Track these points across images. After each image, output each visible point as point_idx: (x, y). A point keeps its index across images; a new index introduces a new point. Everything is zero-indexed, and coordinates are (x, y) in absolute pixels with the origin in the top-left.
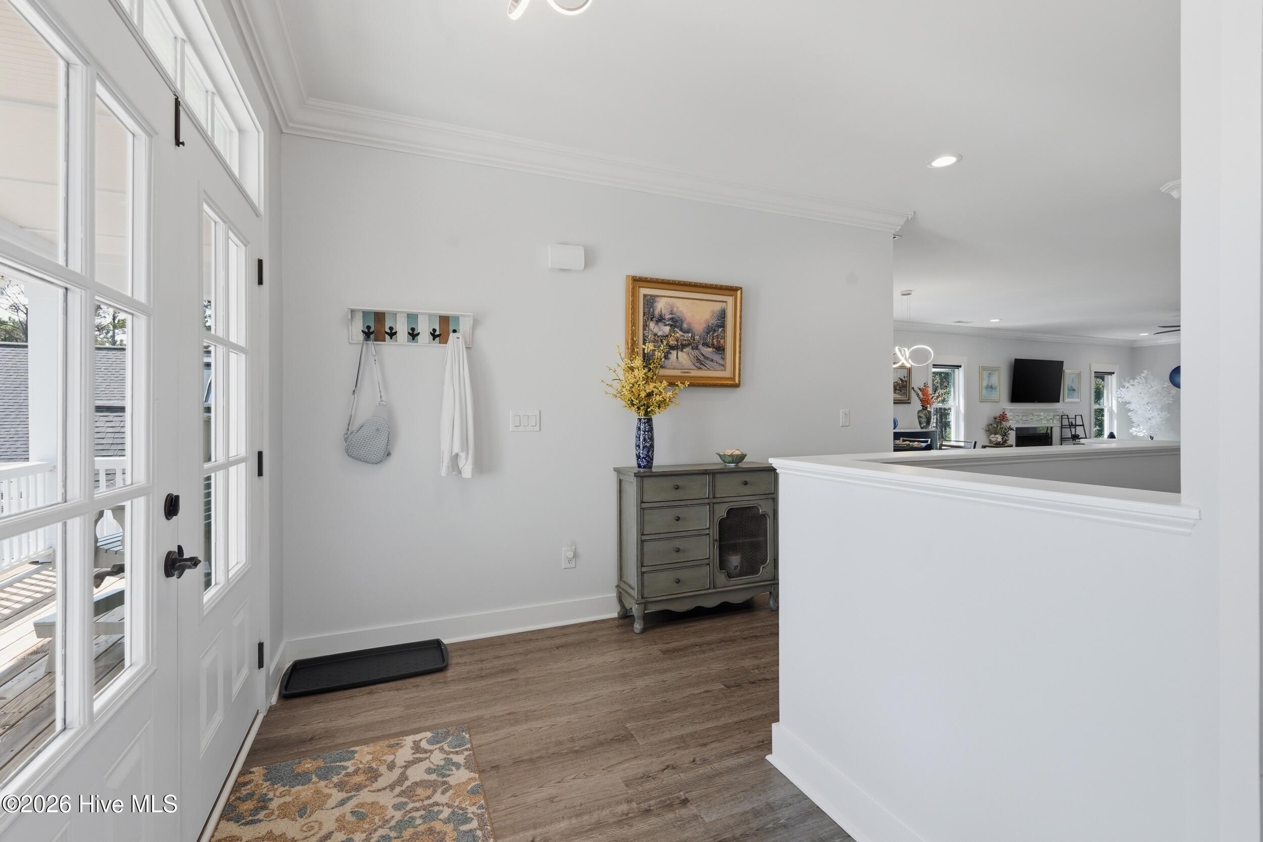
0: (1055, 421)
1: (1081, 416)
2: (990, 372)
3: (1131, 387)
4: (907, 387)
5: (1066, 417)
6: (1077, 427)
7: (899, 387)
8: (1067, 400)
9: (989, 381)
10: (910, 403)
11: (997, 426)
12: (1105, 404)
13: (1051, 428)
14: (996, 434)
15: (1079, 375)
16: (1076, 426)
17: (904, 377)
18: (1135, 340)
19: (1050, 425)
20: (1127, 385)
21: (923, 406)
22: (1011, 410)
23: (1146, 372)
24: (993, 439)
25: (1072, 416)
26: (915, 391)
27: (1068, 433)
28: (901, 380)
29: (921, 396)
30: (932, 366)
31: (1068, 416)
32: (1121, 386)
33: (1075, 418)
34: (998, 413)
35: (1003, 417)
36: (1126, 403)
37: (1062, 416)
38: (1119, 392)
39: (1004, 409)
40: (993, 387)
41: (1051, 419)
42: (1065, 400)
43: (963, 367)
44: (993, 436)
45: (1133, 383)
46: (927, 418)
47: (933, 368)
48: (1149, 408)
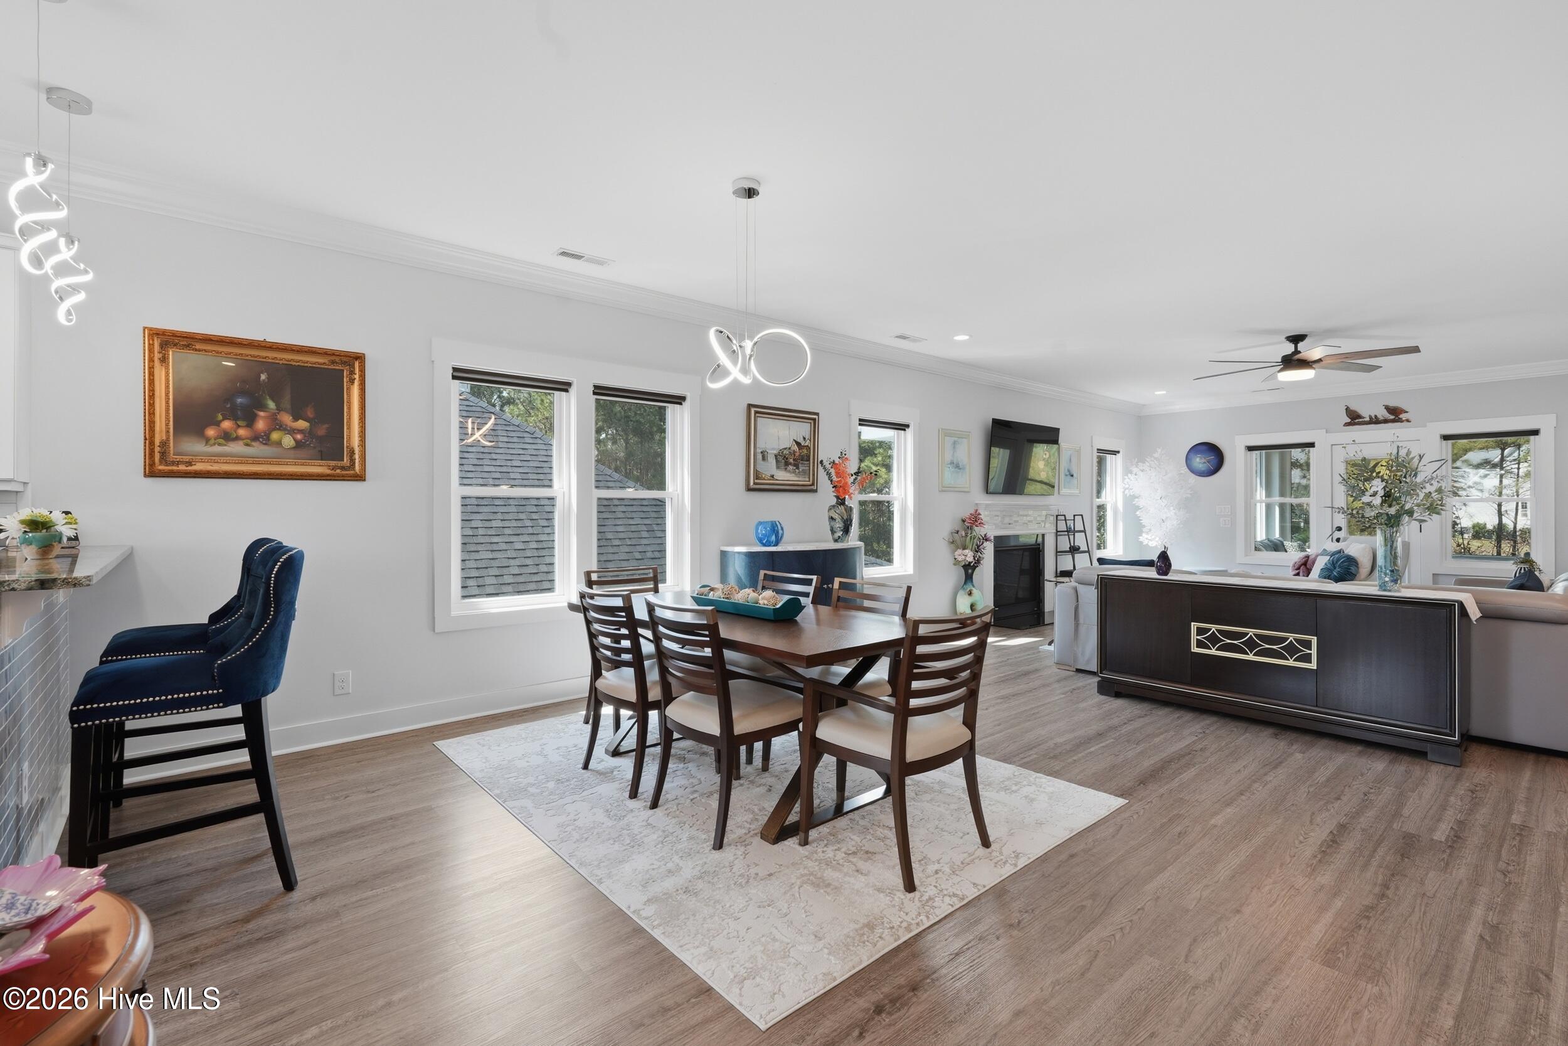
0: (1047, 525)
1: (1082, 515)
2: (956, 439)
3: (1141, 474)
4: (809, 460)
5: (1063, 518)
6: (1076, 534)
7: (794, 460)
8: (1064, 491)
9: (953, 456)
10: (816, 491)
11: (967, 536)
12: (1109, 499)
13: (1043, 535)
14: (964, 548)
15: (1079, 452)
16: (1075, 532)
17: (804, 438)
18: (1144, 405)
19: (1040, 531)
20: (1135, 470)
21: (837, 497)
22: (987, 506)
23: (1159, 450)
24: (960, 558)
25: (1070, 517)
26: (825, 468)
27: (1065, 545)
28: (798, 444)
29: (835, 478)
30: (858, 422)
31: (1065, 516)
32: (1127, 471)
33: (1074, 520)
34: (966, 513)
35: (974, 520)
36: (1134, 497)
37: (1057, 516)
38: (1127, 480)
39: (977, 504)
40: (961, 467)
41: (1042, 521)
42: (1061, 492)
43: (911, 427)
44: (960, 551)
45: (1142, 468)
46: (844, 522)
47: (860, 425)
48: (1164, 504)
